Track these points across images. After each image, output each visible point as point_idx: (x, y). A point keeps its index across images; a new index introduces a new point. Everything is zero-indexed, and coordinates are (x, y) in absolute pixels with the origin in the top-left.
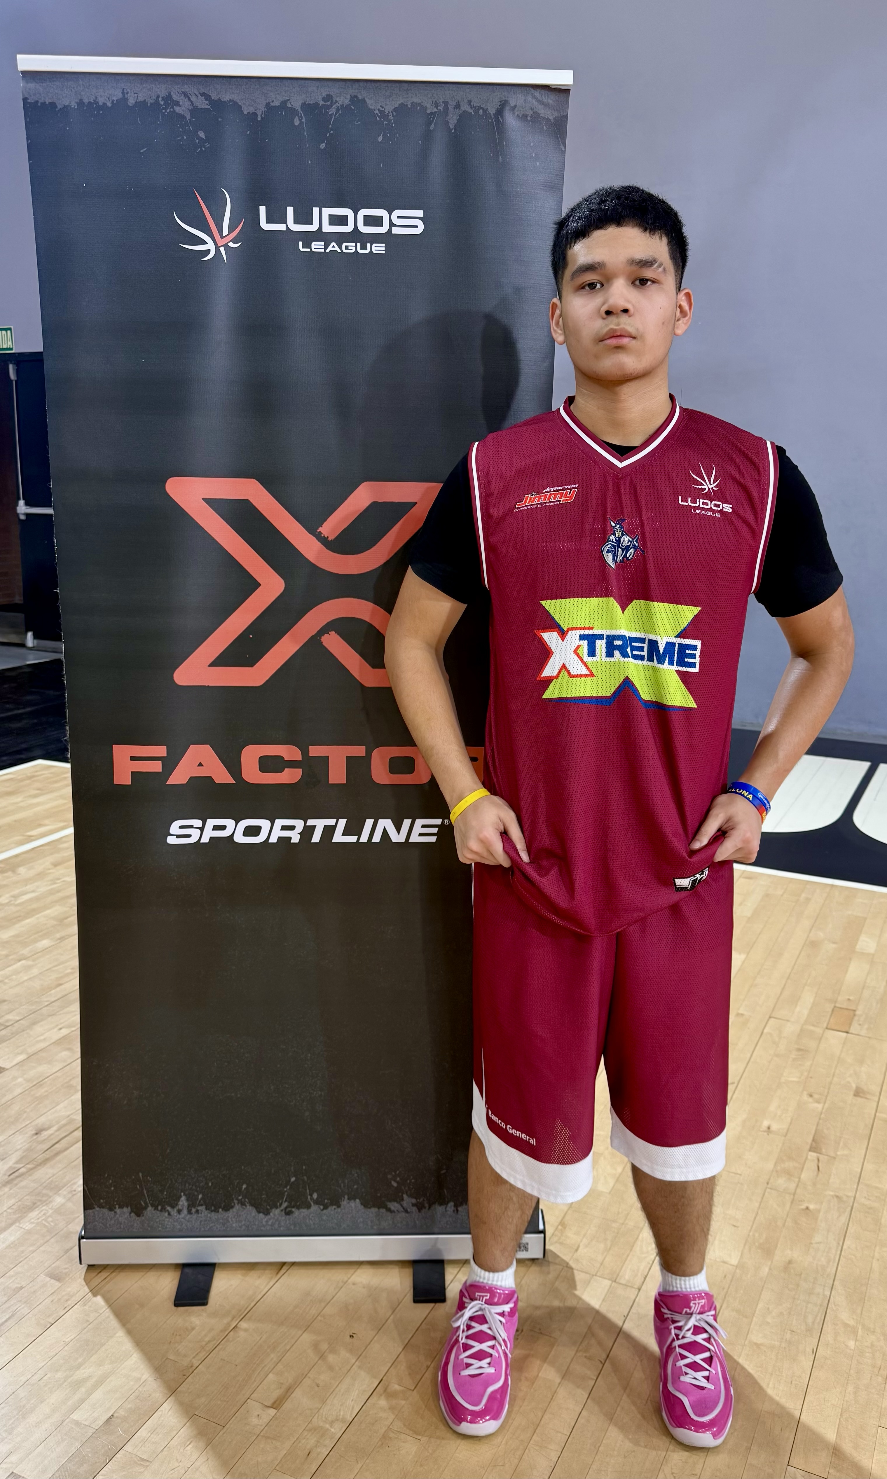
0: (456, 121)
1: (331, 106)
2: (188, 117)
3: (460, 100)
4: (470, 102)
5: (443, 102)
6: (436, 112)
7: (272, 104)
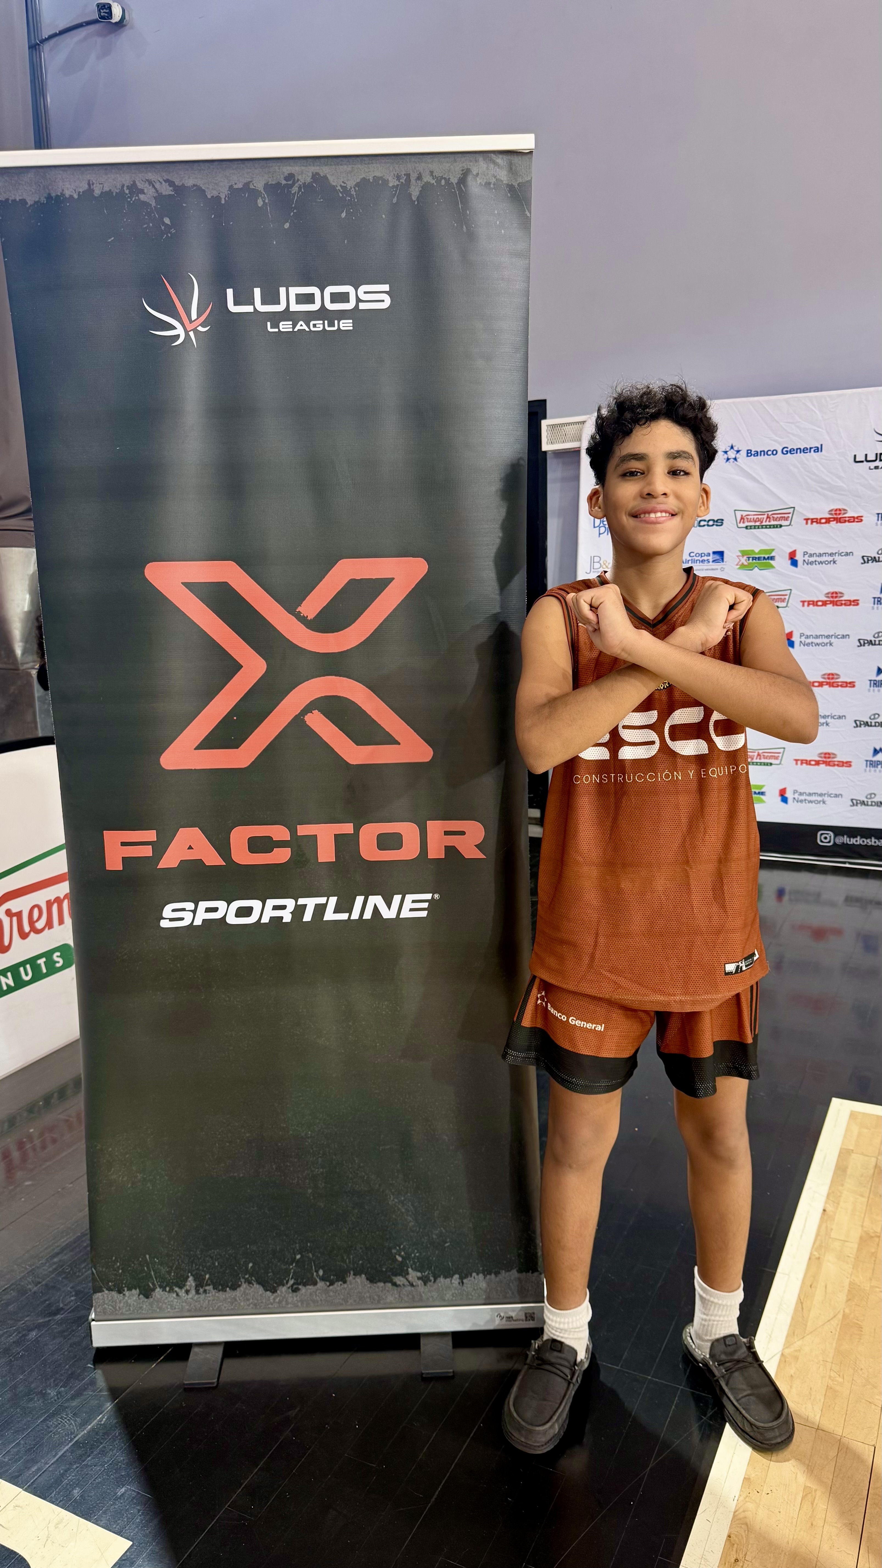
0: (418, 193)
1: (294, 184)
2: (153, 204)
3: (422, 172)
4: (432, 172)
5: (404, 174)
6: (398, 185)
7: (236, 187)
